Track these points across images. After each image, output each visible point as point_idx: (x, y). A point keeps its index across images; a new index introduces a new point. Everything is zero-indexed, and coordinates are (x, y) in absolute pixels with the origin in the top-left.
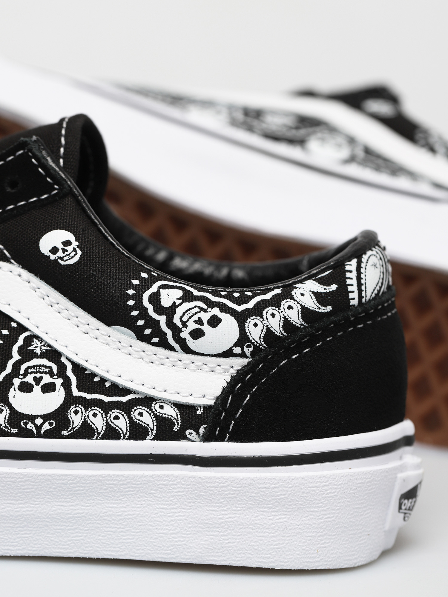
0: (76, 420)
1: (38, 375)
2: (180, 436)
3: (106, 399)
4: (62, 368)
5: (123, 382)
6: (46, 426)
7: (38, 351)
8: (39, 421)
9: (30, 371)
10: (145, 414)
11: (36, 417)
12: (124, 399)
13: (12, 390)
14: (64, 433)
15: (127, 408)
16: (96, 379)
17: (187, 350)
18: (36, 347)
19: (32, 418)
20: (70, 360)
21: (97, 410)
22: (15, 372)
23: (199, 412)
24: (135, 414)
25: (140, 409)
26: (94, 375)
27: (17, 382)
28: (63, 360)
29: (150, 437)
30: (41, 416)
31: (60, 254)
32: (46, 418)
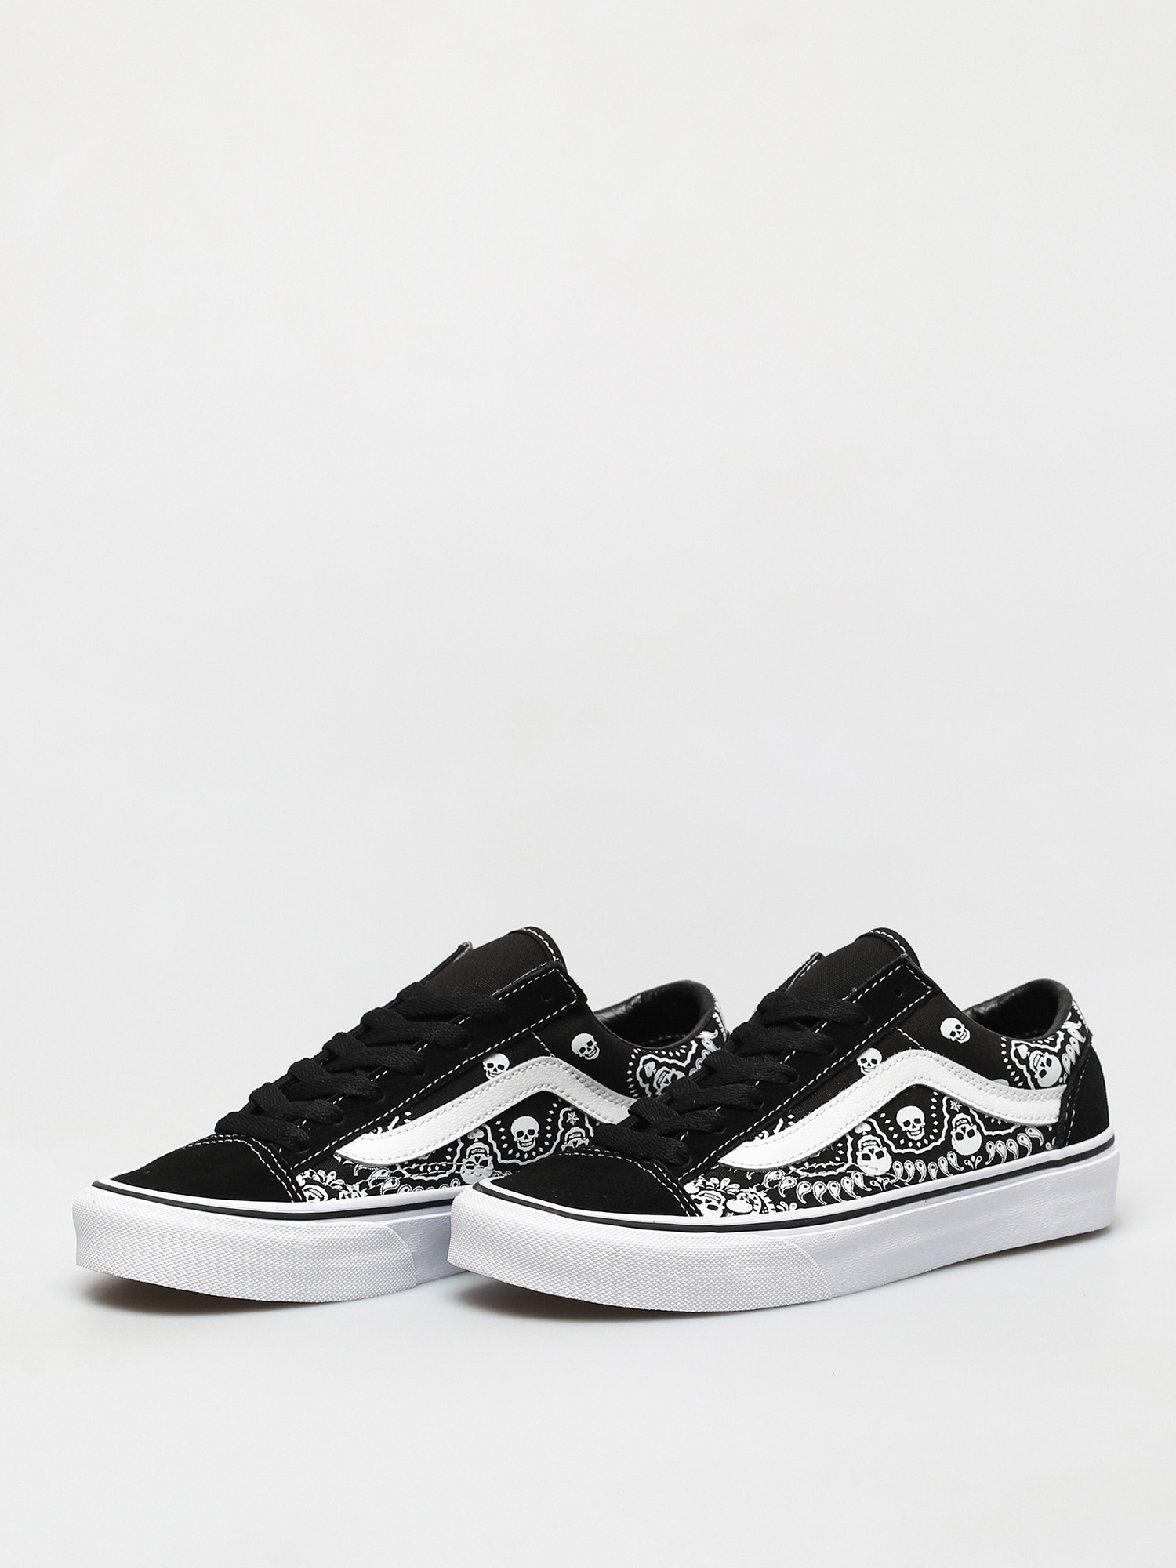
0: (991, 1152)
1: (963, 1126)
2: (1043, 1149)
3: (1003, 1133)
4: (973, 1117)
5: (1009, 1118)
6: (978, 1161)
7: (956, 1109)
8: (973, 1158)
9: (958, 1124)
10: (1024, 1138)
11: (970, 1156)
12: (1011, 1131)
13: (952, 1140)
14: (987, 1163)
15: (1014, 1136)
16: (993, 1121)
17: (1037, 1087)
18: (955, 1106)
19: (969, 1157)
20: (975, 1111)
21: (999, 1142)
22: (950, 1129)
23: (1050, 1129)
24: (1019, 1140)
25: (1021, 1135)
26: (990, 1118)
27: (953, 1133)
28: (971, 1112)
29: (1029, 1153)
30: (974, 1155)
31: (957, 1035)
32: (976, 1155)
